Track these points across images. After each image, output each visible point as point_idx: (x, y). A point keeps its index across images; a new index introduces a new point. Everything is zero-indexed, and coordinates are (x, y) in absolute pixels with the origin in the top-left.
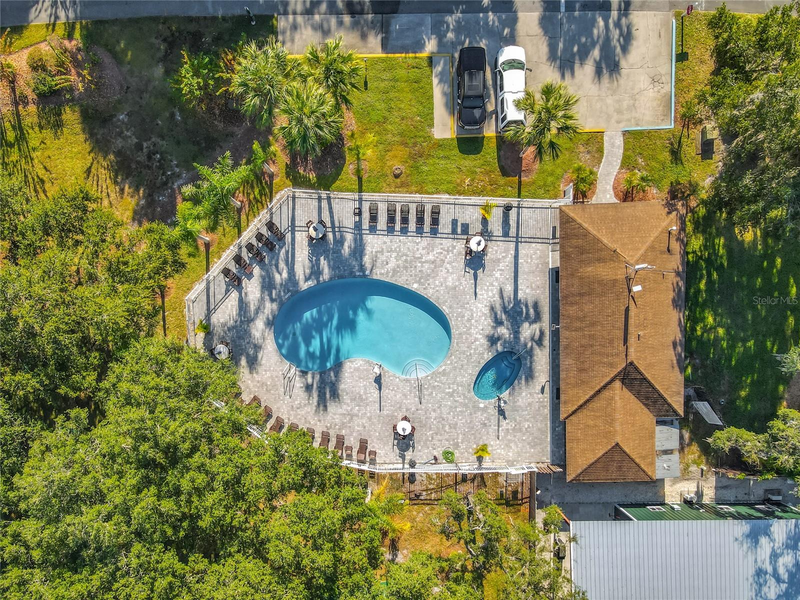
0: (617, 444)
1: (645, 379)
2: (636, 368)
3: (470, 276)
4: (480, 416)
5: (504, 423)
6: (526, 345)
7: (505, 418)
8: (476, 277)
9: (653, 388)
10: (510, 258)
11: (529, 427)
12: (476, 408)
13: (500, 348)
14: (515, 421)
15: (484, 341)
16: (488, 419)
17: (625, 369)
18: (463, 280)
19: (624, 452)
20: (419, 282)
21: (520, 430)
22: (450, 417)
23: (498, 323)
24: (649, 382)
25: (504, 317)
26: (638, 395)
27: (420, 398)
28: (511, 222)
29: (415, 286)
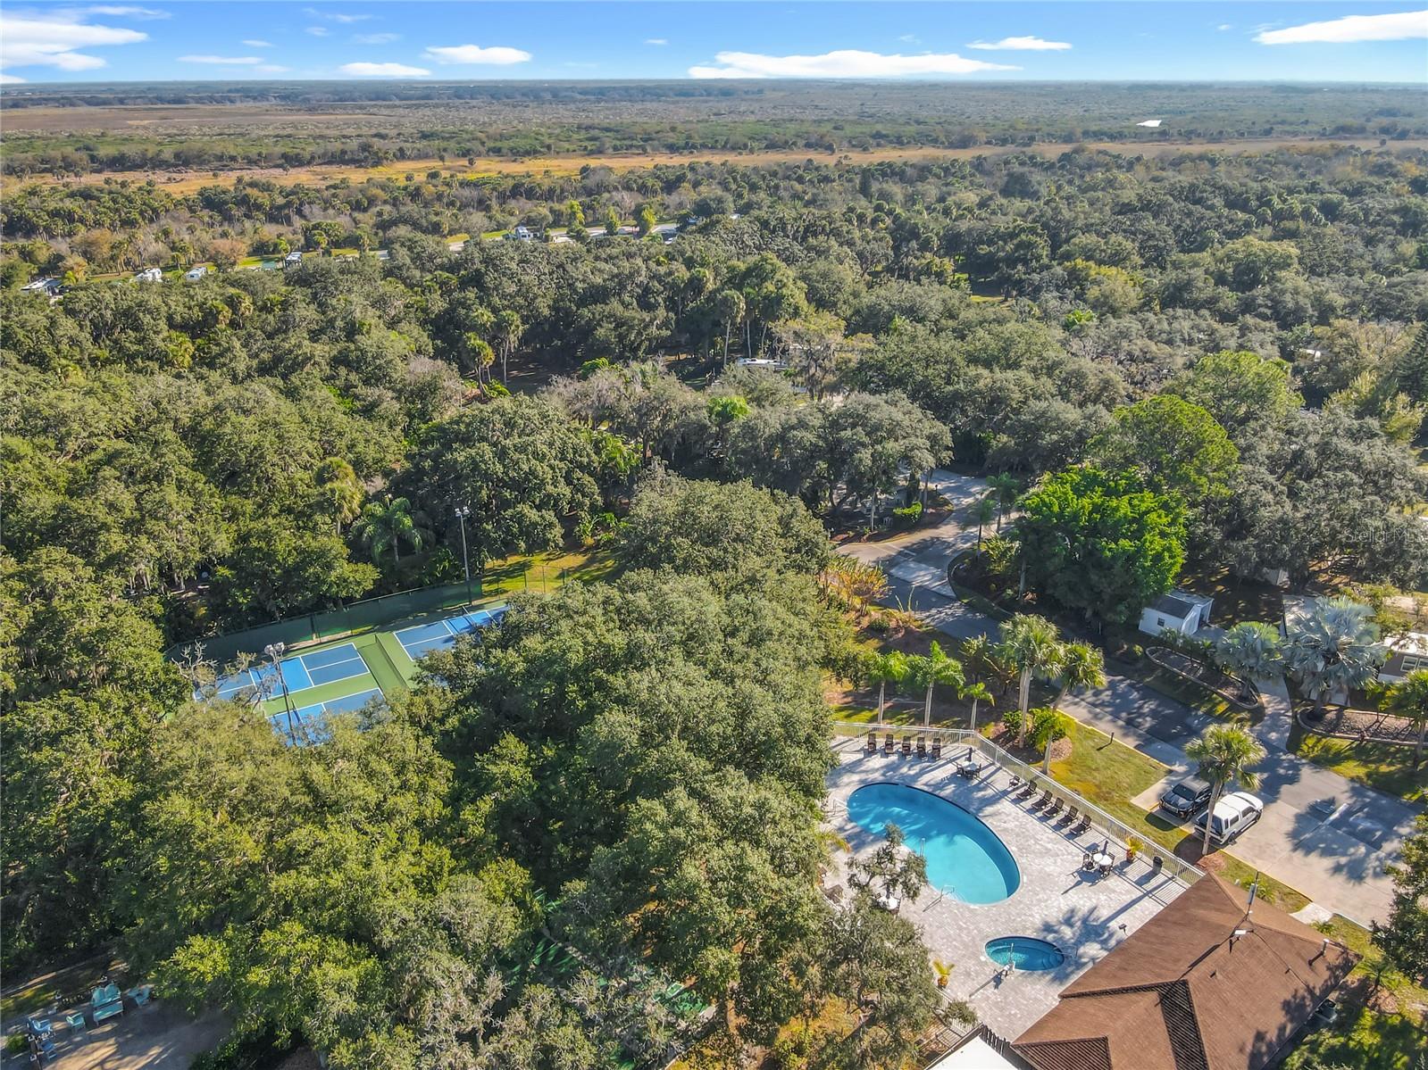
0: (1105, 1040)
1: (1193, 1016)
2: (1188, 994)
3: (1072, 881)
4: (971, 965)
5: (990, 989)
6: (1081, 957)
7: (996, 987)
8: (1078, 884)
9: (1198, 1037)
10: (1128, 899)
11: (1015, 1015)
12: (975, 956)
13: (1050, 938)
14: (1006, 998)
15: (1038, 922)
16: (977, 974)
17: (1174, 984)
18: (1063, 877)
19: (1108, 1058)
20: (1020, 850)
21: (1002, 1009)
22: (941, 942)
23: (1068, 922)
24: (1195, 1024)
25: (1079, 924)
26: (1173, 1031)
27: (928, 908)
28: (1153, 881)
29: (1014, 849)
